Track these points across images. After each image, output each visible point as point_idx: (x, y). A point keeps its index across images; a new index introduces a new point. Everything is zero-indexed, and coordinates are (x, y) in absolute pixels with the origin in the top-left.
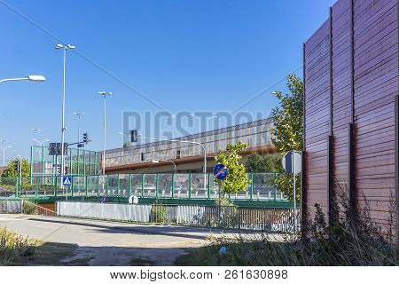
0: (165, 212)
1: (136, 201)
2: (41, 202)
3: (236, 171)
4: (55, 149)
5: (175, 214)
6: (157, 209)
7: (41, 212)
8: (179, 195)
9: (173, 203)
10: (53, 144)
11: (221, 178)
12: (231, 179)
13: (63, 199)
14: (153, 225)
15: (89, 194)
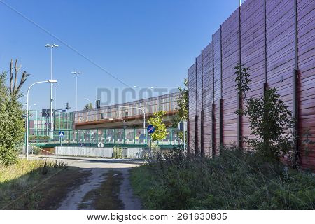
0: (121, 152)
1: (102, 145)
2: (43, 147)
3: (160, 128)
4: (46, 113)
5: (126, 153)
6: (116, 150)
7: (43, 153)
8: (128, 142)
9: (125, 147)
10: (44, 110)
11: (151, 132)
12: (157, 132)
13: (59, 145)
14: (114, 159)
15: (72, 142)
